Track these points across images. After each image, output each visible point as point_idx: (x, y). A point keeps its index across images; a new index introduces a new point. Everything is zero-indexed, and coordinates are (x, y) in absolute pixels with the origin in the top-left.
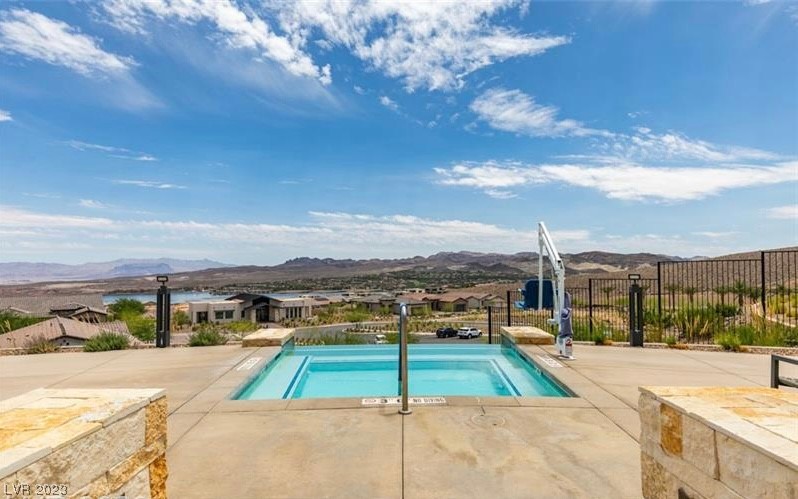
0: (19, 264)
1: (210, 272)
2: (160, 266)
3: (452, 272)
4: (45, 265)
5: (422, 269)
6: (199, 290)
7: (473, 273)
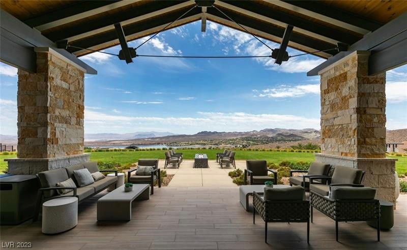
0: (104, 134)
1: (168, 137)
2: (151, 135)
3: (268, 138)
4: (112, 134)
5: (255, 136)
6: (162, 144)
7: (279, 138)
